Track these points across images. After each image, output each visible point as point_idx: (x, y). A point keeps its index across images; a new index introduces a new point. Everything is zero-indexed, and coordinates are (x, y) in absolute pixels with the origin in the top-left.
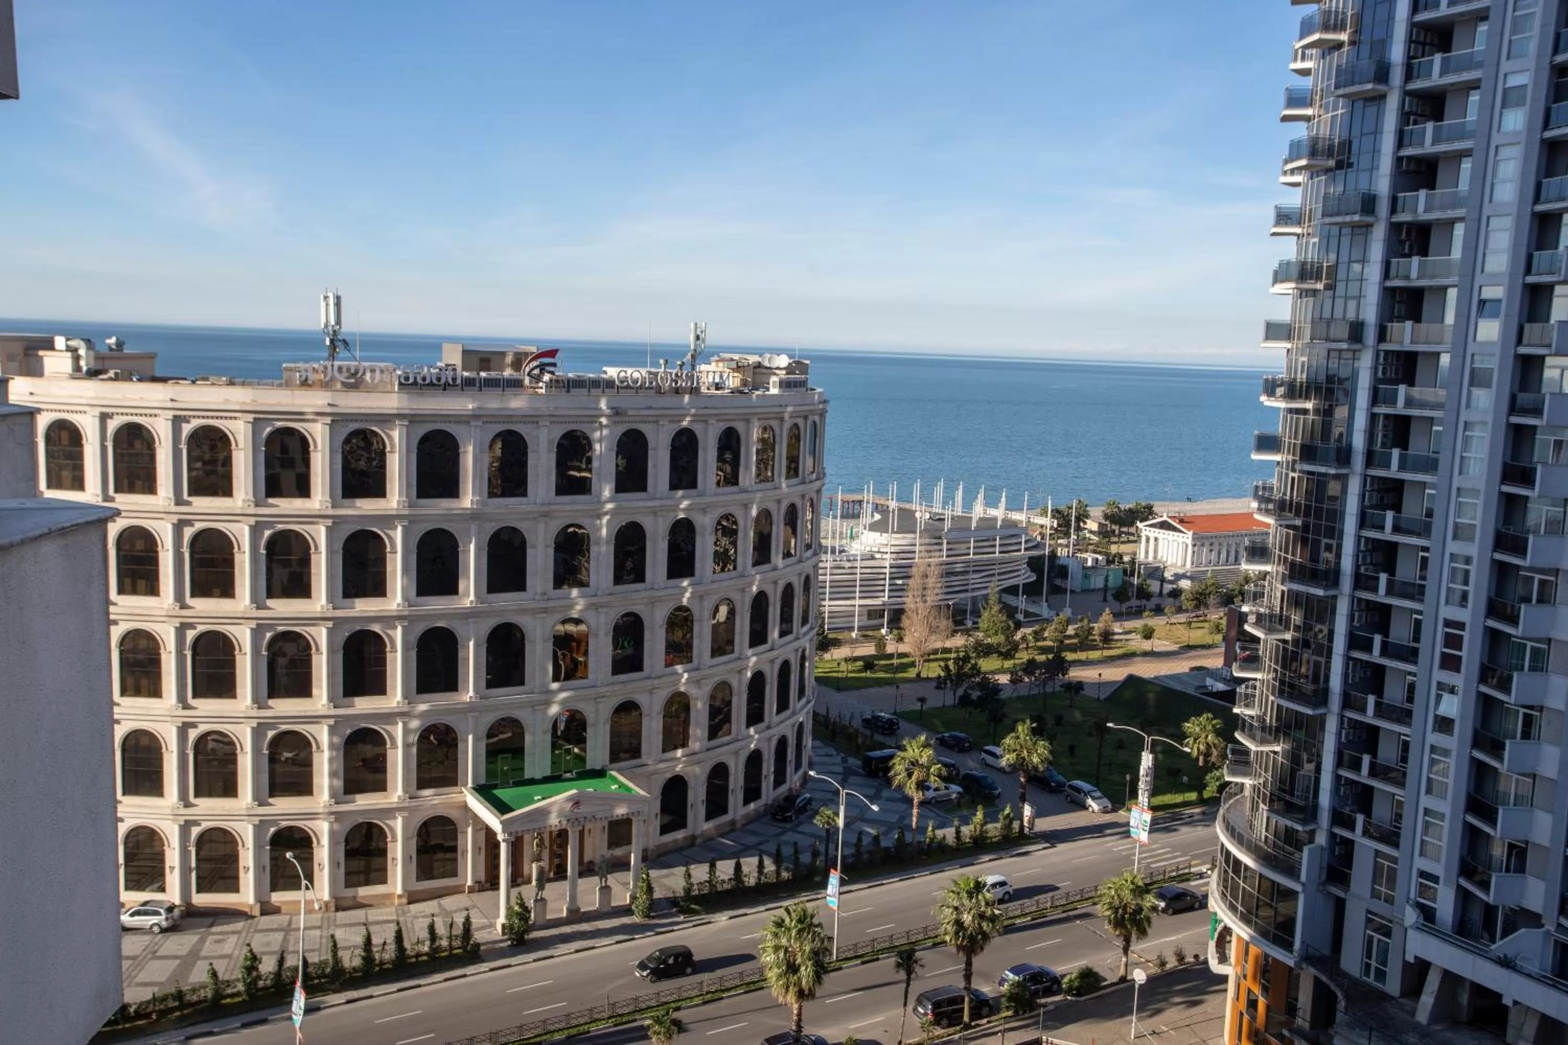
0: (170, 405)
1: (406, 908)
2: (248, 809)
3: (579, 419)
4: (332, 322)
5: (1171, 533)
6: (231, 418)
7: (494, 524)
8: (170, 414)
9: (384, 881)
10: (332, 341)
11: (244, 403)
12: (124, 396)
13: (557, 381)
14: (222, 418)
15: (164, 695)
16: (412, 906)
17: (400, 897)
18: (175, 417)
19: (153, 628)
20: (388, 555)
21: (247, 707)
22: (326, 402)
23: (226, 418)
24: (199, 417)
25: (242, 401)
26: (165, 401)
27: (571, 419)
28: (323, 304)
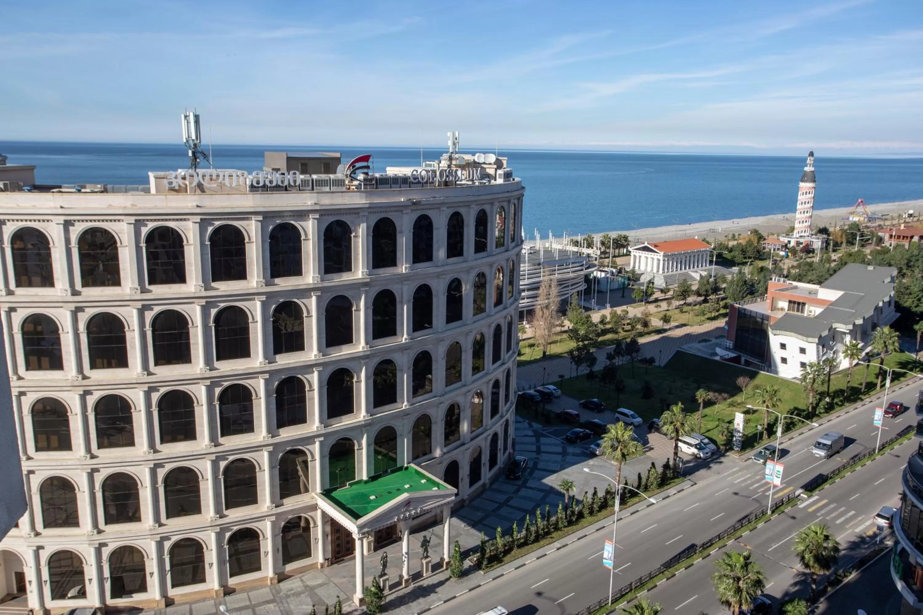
0: (61, 211)
1: (277, 586)
2: (151, 530)
3: (388, 209)
4: (194, 137)
5: (650, 253)
6: (115, 221)
7: (329, 294)
8: (62, 219)
9: (259, 569)
10: (194, 153)
11: (125, 208)
12: (18, 205)
13: (371, 180)
14: (107, 221)
15: (74, 447)
16: (281, 584)
17: (272, 579)
18: (66, 221)
19: (60, 396)
20: (250, 324)
21: (145, 453)
22: (195, 204)
23: (111, 221)
24: (87, 221)
25: (123, 206)
26: (56, 208)
27: (382, 210)
28: (184, 122)
